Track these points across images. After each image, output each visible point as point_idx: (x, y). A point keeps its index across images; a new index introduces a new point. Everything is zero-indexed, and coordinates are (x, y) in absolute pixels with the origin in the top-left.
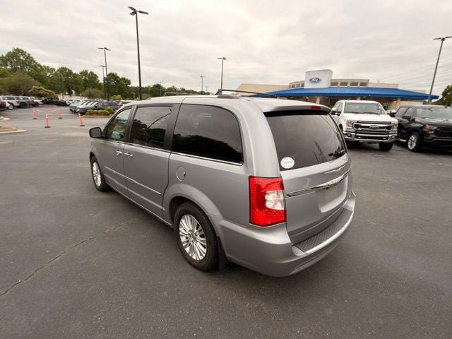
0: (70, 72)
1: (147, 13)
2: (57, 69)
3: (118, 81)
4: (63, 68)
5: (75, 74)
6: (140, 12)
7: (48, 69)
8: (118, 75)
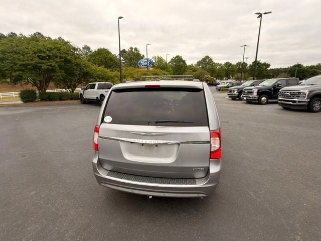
0: (231, 64)
1: (271, 12)
2: (223, 64)
3: (260, 66)
4: (227, 63)
5: (233, 65)
6: (265, 13)
7: (218, 64)
8: (261, 62)
